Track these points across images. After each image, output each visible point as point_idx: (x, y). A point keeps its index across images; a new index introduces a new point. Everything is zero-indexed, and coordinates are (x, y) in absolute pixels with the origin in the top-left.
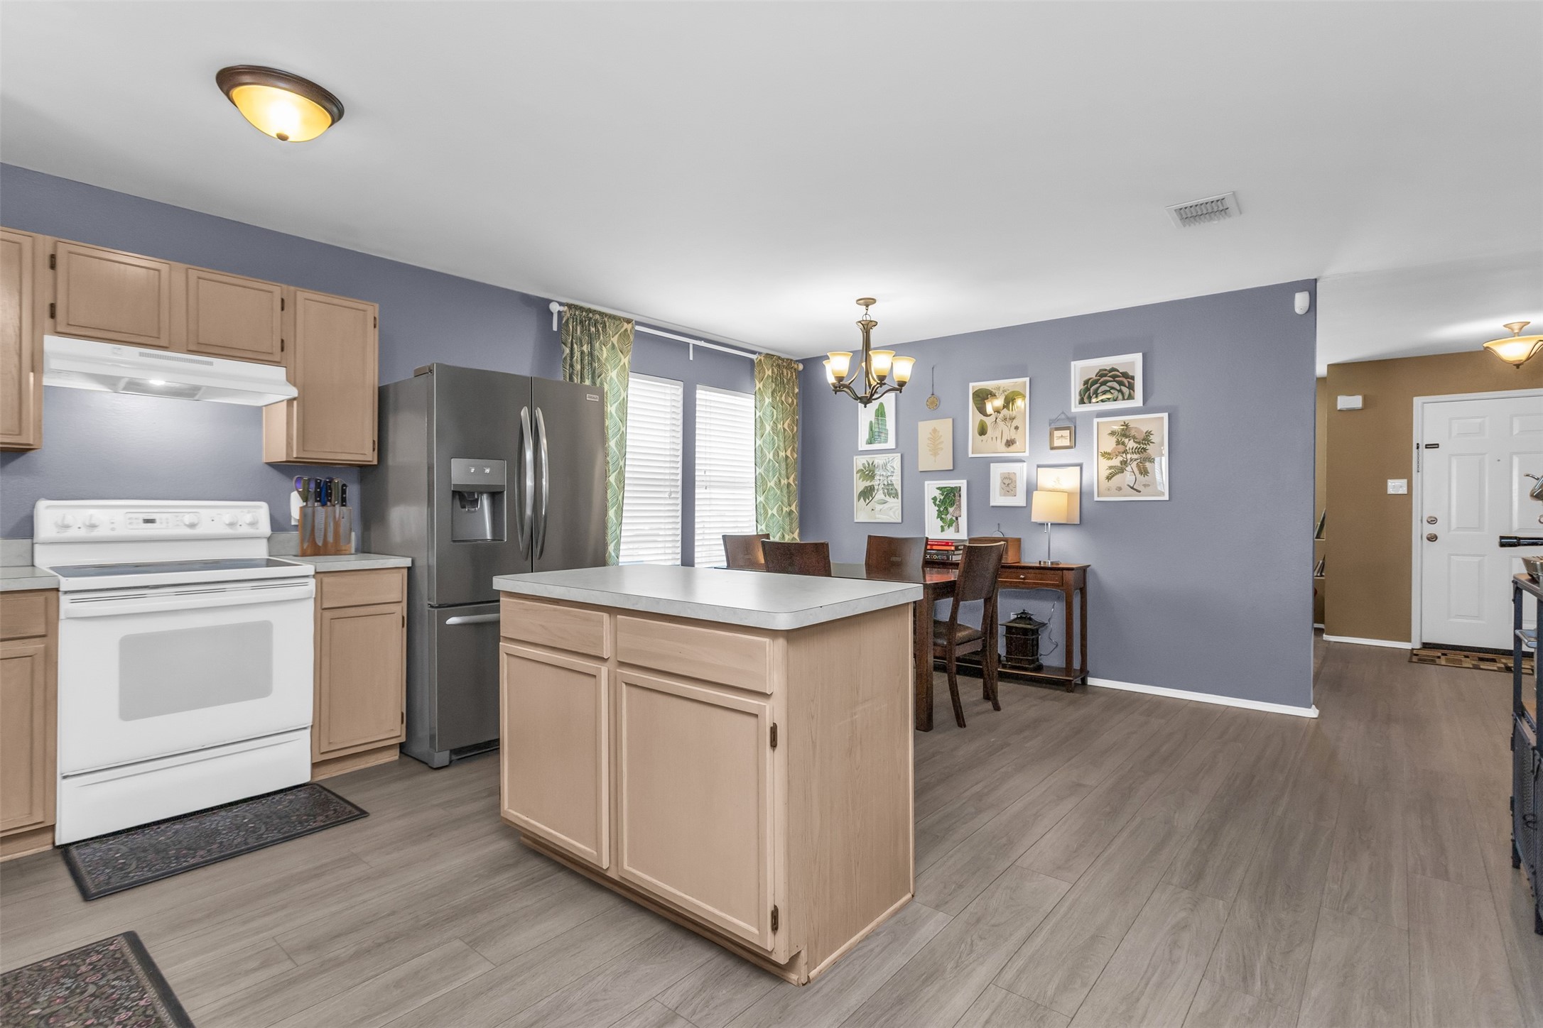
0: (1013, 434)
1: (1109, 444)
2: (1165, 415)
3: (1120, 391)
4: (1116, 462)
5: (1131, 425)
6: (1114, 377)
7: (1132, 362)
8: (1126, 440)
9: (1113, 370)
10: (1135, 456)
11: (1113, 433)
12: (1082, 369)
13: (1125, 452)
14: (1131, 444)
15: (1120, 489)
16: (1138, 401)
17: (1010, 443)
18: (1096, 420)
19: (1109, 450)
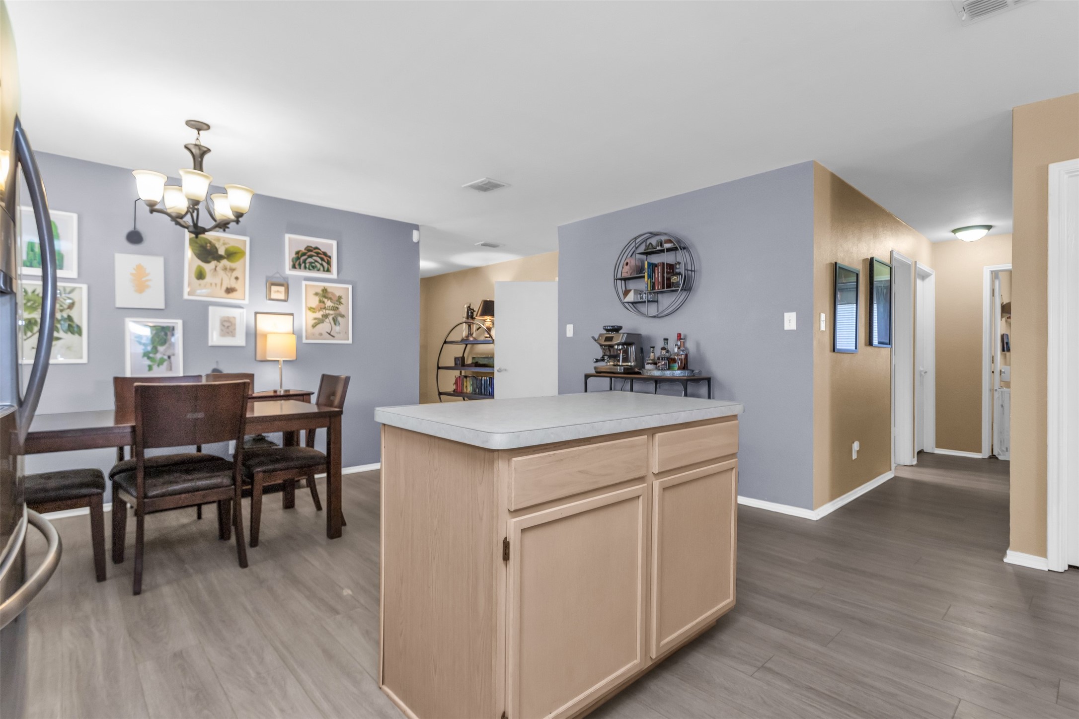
0: (233, 284)
1: (314, 302)
2: (350, 287)
3: (322, 265)
4: (319, 315)
5: (329, 290)
6: (318, 254)
7: (329, 245)
8: (326, 300)
9: (316, 248)
10: (331, 312)
11: (316, 294)
12: (294, 242)
13: (325, 308)
14: (329, 303)
15: (321, 334)
16: (334, 275)
17: (229, 291)
18: (304, 283)
19: (314, 306)
